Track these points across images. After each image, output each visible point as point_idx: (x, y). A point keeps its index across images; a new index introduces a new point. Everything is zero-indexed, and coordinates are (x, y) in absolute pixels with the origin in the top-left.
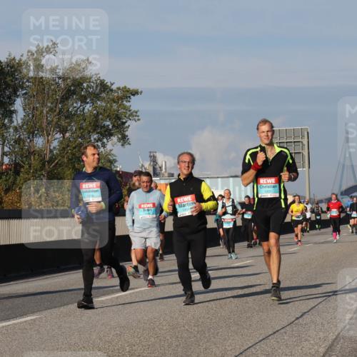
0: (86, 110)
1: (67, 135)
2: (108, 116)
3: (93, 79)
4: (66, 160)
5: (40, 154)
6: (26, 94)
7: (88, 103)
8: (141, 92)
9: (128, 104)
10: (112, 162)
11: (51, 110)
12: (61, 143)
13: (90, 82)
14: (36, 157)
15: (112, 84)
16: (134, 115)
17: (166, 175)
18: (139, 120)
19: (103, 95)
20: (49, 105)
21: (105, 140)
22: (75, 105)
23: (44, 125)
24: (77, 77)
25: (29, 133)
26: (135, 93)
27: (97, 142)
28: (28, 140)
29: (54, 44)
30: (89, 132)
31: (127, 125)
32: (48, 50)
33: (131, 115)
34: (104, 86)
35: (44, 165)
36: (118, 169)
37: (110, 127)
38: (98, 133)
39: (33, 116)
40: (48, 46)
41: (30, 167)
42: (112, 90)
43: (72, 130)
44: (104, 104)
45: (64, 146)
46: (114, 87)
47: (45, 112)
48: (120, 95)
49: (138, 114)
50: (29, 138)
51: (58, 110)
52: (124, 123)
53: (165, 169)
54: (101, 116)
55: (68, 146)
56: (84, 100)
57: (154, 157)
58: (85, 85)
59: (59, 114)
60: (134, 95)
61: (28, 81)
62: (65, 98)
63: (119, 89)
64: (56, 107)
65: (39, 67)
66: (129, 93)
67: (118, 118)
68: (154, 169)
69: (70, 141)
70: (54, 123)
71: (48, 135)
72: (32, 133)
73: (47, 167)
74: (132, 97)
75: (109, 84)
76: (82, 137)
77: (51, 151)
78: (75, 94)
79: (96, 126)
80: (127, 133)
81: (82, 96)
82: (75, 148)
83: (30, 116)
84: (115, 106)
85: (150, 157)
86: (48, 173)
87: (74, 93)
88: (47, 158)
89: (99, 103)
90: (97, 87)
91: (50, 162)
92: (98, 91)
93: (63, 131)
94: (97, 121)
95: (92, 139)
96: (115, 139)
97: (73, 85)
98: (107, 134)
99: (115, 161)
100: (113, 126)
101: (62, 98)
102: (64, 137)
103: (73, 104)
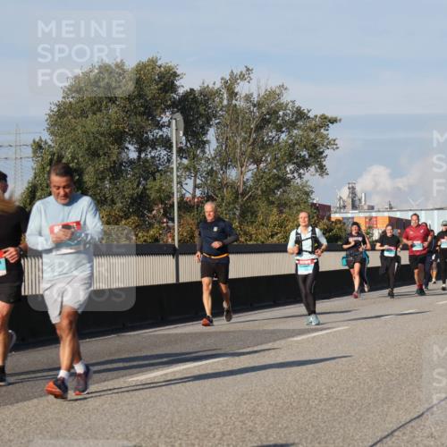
0: (281, 140)
1: (262, 165)
2: (305, 146)
3: (290, 106)
4: (260, 192)
5: (232, 186)
6: (219, 123)
7: (283, 132)
8: (340, 120)
9: (326, 132)
10: (307, 194)
11: (245, 140)
12: (255, 175)
13: (285, 109)
14: (229, 189)
15: (309, 112)
16: (332, 144)
17: (366, 207)
18: (337, 148)
19: (300, 123)
20: (243, 134)
21: (301, 171)
22: (270, 134)
23: (238, 155)
24: (273, 105)
25: (222, 164)
26: (333, 121)
27: (293, 173)
28: (221, 172)
29: (248, 70)
30: (285, 162)
31: (324, 154)
32: (242, 77)
33: (329, 143)
34: (300, 114)
35: (237, 198)
36: (315, 202)
37: (307, 157)
38: (294, 163)
39: (226, 146)
40: (241, 72)
41: (223, 199)
42: (309, 118)
43: (266, 161)
44: (301, 133)
45: (258, 177)
46: (311, 115)
47: (238, 142)
48: (318, 123)
49: (336, 142)
50: (222, 169)
51: (251, 140)
52: (322, 153)
53: (365, 201)
54: (297, 146)
55: (262, 177)
56: (279, 129)
57: (353, 188)
58: (281, 113)
59: (253, 144)
60: (332, 123)
61: (221, 110)
62: (259, 128)
63: (316, 116)
64: (250, 137)
65: (232, 94)
66: (328, 121)
67: (315, 146)
68: (353, 201)
69: (264, 172)
70: (248, 153)
71: (242, 167)
72: (225, 165)
73: (240, 200)
74: (330, 125)
75: (305, 111)
76: (278, 167)
77: (244, 183)
78: (270, 122)
79: (291, 156)
80: (324, 163)
81: (277, 125)
82: (268, 180)
83: (224, 146)
84: (312, 135)
85: (349, 188)
86: (241, 206)
87: (268, 122)
88: (241, 191)
89: (295, 131)
90: (293, 115)
91: (243, 194)
92: (294, 119)
93: (257, 162)
94: (293, 151)
95: (288, 169)
96: (312, 169)
97: (268, 113)
98: (304, 164)
99: (312, 192)
100: (310, 156)
101: (257, 127)
102: (258, 168)
103: (267, 134)
